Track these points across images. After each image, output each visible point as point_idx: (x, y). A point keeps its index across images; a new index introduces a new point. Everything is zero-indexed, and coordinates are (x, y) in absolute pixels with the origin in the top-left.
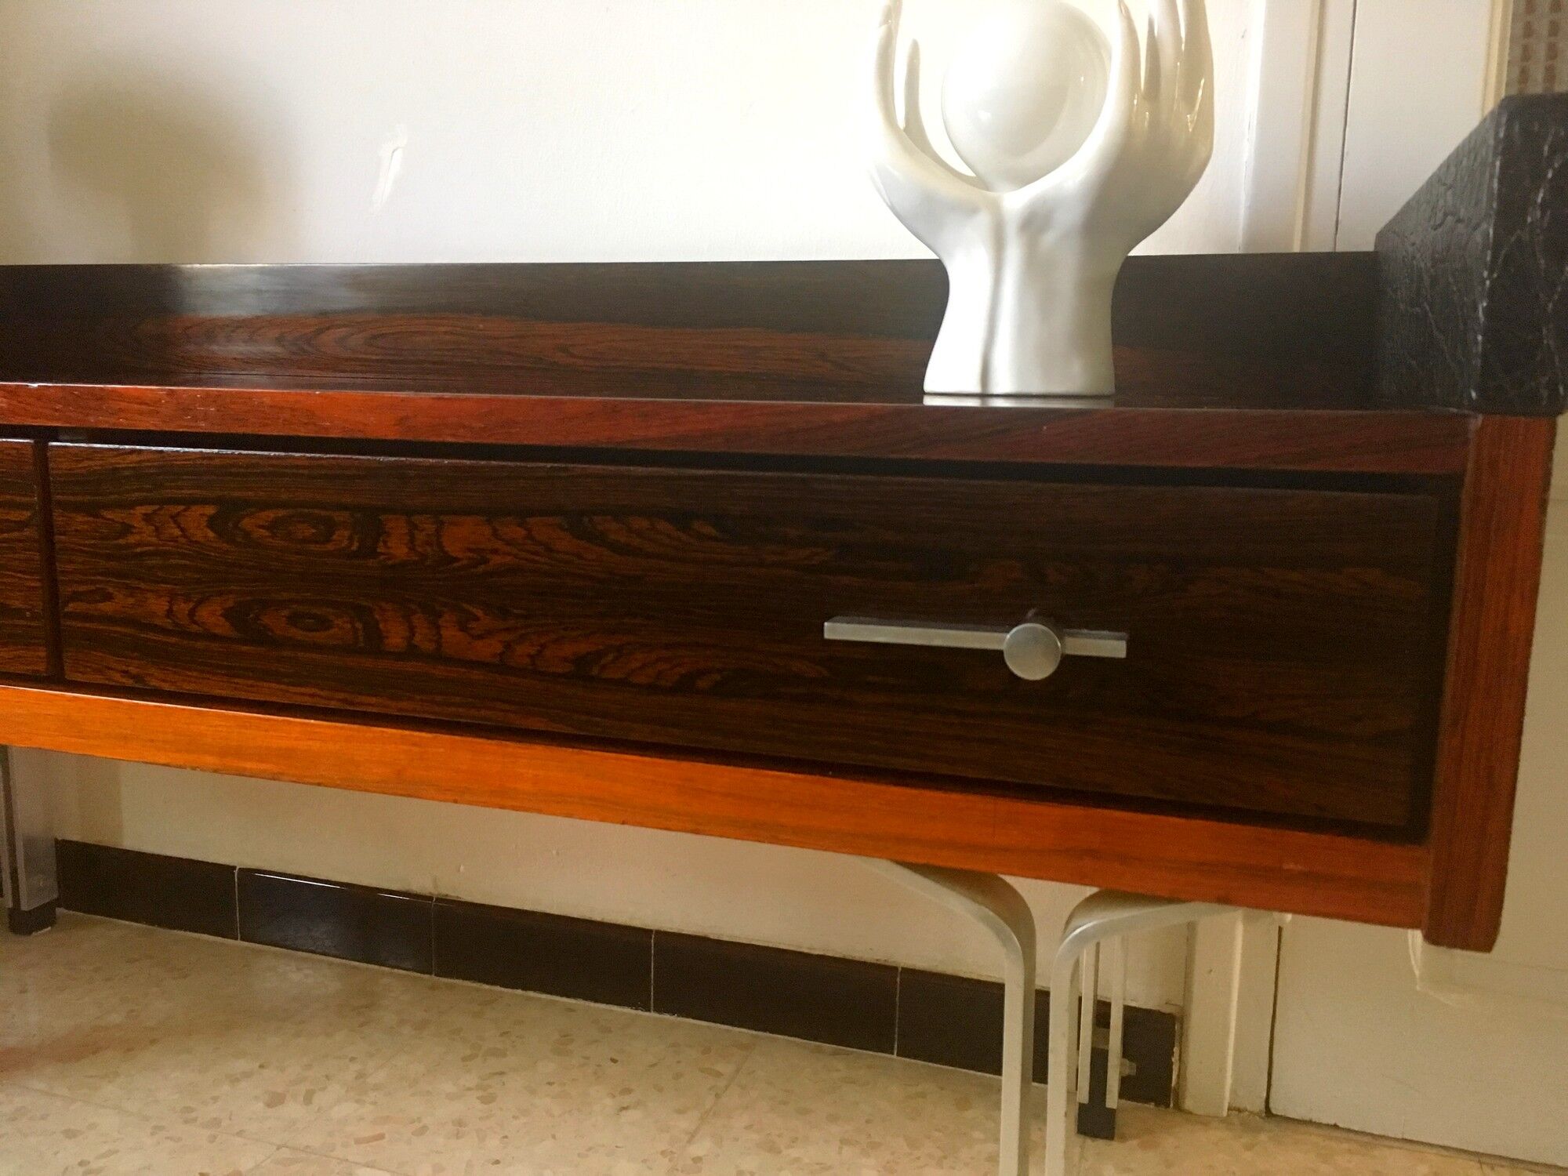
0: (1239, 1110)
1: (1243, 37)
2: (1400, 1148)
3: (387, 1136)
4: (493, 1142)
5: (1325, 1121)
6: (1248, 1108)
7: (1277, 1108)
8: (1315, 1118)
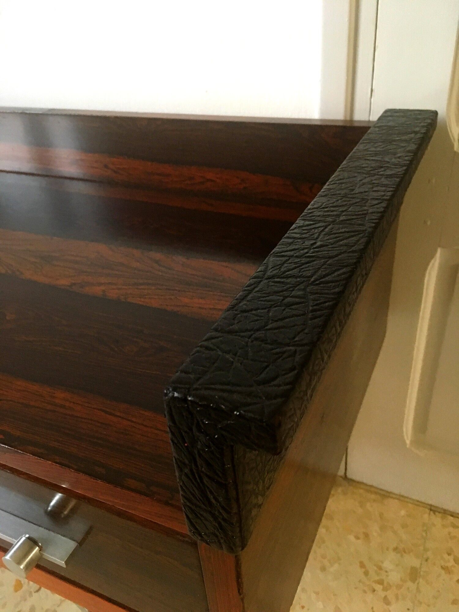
2: (397, 499)
7: (349, 475)
8: (365, 481)
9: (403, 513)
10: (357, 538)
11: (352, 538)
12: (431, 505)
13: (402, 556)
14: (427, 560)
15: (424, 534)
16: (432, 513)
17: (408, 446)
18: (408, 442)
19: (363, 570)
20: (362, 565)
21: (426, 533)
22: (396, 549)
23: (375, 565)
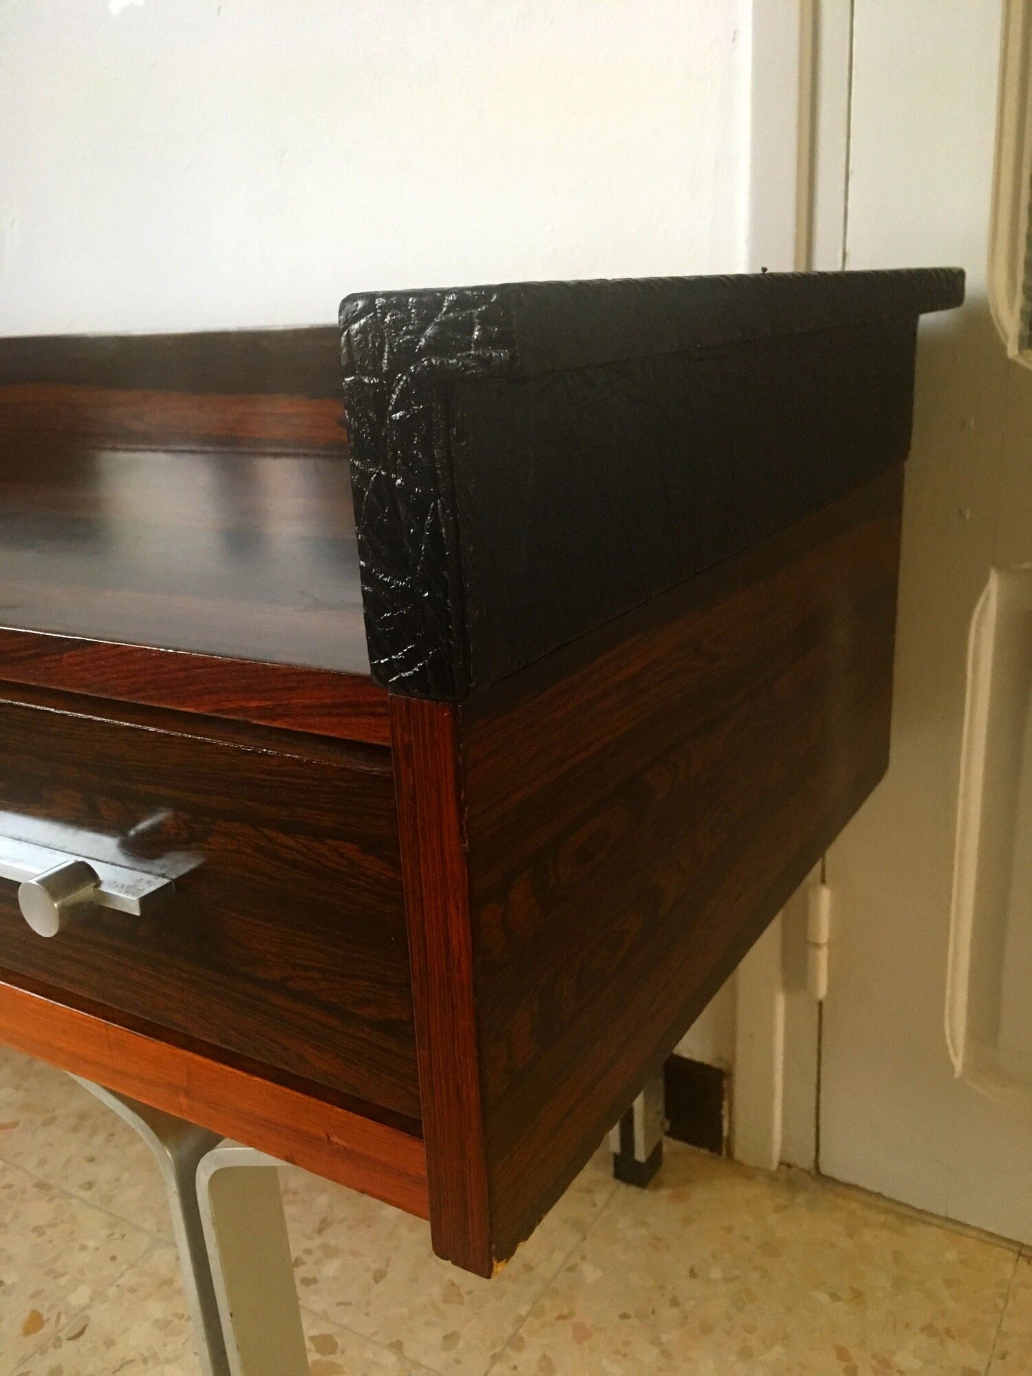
0: (789, 1166)
1: (734, 40)
2: (940, 1227)
3: (21, 1124)
4: (99, 1139)
5: (870, 1188)
6: (798, 1163)
7: (825, 1170)
8: (862, 1184)
9: (951, 1255)
10: (835, 1297)
11: (822, 1297)
12: (1021, 1245)
13: (942, 1342)
14: (1003, 1357)
15: (1001, 1305)
16: (1022, 1261)
17: (957, 1075)
18: (958, 1064)
19: (844, 1364)
20: (842, 1354)
21: (1006, 1301)
22: (928, 1329)
23: (874, 1357)
